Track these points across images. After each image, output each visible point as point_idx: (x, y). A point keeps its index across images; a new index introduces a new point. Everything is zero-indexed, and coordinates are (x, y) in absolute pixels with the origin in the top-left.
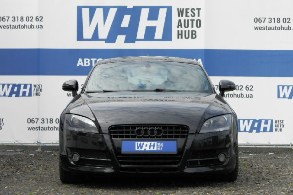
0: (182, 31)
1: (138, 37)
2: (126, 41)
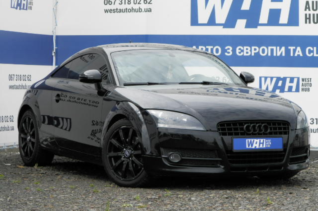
0: (310, 15)
1: (261, 22)
2: (248, 26)
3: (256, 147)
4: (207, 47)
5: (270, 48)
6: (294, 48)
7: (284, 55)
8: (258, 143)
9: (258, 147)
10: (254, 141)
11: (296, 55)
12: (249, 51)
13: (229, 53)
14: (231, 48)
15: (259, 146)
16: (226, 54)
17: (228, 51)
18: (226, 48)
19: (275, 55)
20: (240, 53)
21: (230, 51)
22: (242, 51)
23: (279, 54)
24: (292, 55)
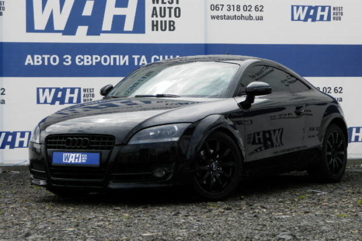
3: (71, 161)
4: (43, 56)
5: (112, 57)
6: (139, 56)
7: (127, 64)
8: (74, 158)
9: (73, 162)
10: (70, 155)
11: (140, 64)
12: (89, 60)
13: (67, 62)
14: (70, 57)
15: (75, 161)
16: (65, 63)
17: (67, 60)
18: (65, 57)
19: (118, 64)
20: (80, 62)
21: (69, 60)
22: (83, 60)
23: (122, 63)
24: (136, 64)
